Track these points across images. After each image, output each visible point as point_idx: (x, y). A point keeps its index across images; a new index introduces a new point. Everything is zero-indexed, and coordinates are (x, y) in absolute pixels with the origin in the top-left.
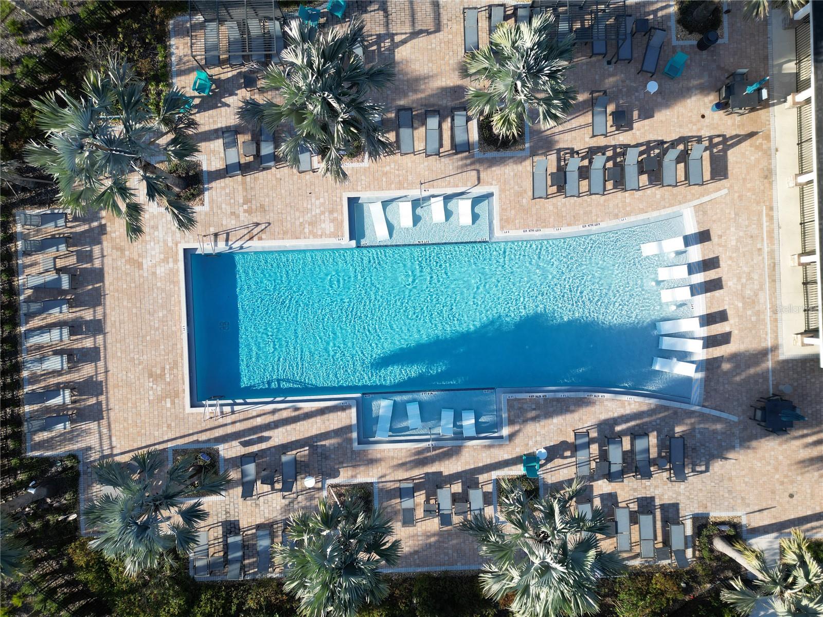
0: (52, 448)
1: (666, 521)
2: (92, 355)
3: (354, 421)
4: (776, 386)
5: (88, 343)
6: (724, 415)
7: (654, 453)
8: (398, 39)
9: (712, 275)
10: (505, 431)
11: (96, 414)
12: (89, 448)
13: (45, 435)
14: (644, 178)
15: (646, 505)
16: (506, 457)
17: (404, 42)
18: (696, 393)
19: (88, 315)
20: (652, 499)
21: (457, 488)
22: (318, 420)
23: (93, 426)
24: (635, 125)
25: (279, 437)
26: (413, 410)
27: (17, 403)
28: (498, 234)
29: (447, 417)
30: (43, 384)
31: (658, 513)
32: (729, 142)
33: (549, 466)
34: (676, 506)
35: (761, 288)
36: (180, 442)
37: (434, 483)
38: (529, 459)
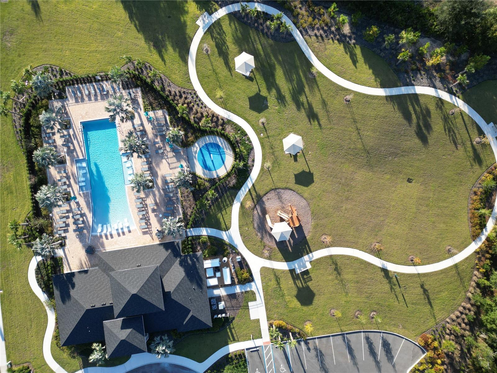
0: (68, 93)
1: (64, 230)
2: (90, 99)
3: (80, 158)
4: (97, 251)
5: (93, 98)
6: (90, 240)
7: (79, 226)
8: (167, 160)
9: (121, 234)
10: (81, 192)
11: (77, 101)
12: (69, 101)
13: (71, 91)
14: (141, 217)
15: (67, 225)
16: (76, 193)
17: (167, 161)
18: (94, 234)
19: (99, 98)
20: (69, 226)
21: (68, 183)
22: (80, 150)
23: (74, 101)
24: (153, 214)
25: (75, 142)
26: (85, 171)
27: (78, 84)
28: (126, 186)
29: (83, 179)
30: (82, 89)
31: (66, 228)
32: (151, 234)
33: (75, 203)
34: (68, 232)
35: (119, 245)
36: (72, 121)
37: (68, 178)
38: (75, 198)
